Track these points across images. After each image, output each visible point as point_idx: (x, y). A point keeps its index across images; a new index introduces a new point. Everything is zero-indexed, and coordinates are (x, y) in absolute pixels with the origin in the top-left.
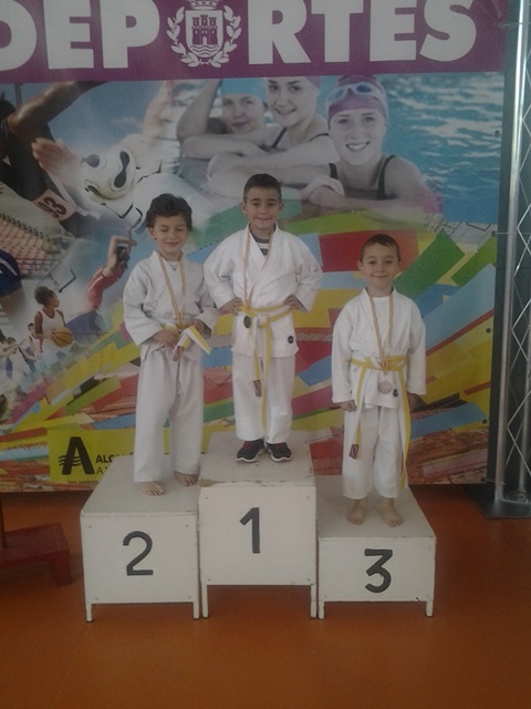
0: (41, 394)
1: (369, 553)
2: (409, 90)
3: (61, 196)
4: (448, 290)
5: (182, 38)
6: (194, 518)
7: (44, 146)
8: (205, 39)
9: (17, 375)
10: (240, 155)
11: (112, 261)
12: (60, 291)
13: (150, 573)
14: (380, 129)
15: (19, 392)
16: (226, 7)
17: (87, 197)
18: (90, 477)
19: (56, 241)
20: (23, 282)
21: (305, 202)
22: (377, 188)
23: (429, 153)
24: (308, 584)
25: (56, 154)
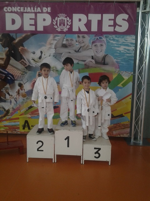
0: (18, 109)
1: (95, 148)
2: (112, 39)
3: (25, 61)
4: (120, 88)
5: (57, 24)
6: (54, 138)
7: (22, 49)
8: (62, 25)
9: (13, 104)
10: (70, 53)
11: (37, 77)
12: (24, 84)
13: (43, 151)
14: (104, 48)
16: (68, 17)
17: (32, 61)
18: (30, 130)
19: (24, 72)
20: (15, 81)
21: (85, 65)
22: (103, 62)
23: (116, 54)
24: (80, 155)
25: (24, 51)
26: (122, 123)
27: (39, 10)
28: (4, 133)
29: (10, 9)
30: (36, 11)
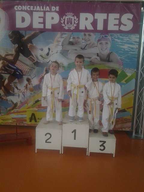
0: (26, 102)
1: (100, 141)
2: (116, 37)
3: (34, 57)
4: (124, 84)
5: (64, 23)
6: (61, 131)
7: (31, 45)
8: (69, 23)
9: (20, 98)
10: (76, 50)
11: (45, 72)
13: (51, 142)
14: (109, 46)
15: (21, 102)
16: (75, 16)
17: (40, 58)
18: (36, 123)
19: (32, 67)
20: (24, 76)
21: (91, 62)
22: (108, 59)
24: (86, 148)
25: (33, 47)
26: (125, 117)
27: (48, 8)
28: (12, 125)
29: (20, 8)
30: (44, 10)
